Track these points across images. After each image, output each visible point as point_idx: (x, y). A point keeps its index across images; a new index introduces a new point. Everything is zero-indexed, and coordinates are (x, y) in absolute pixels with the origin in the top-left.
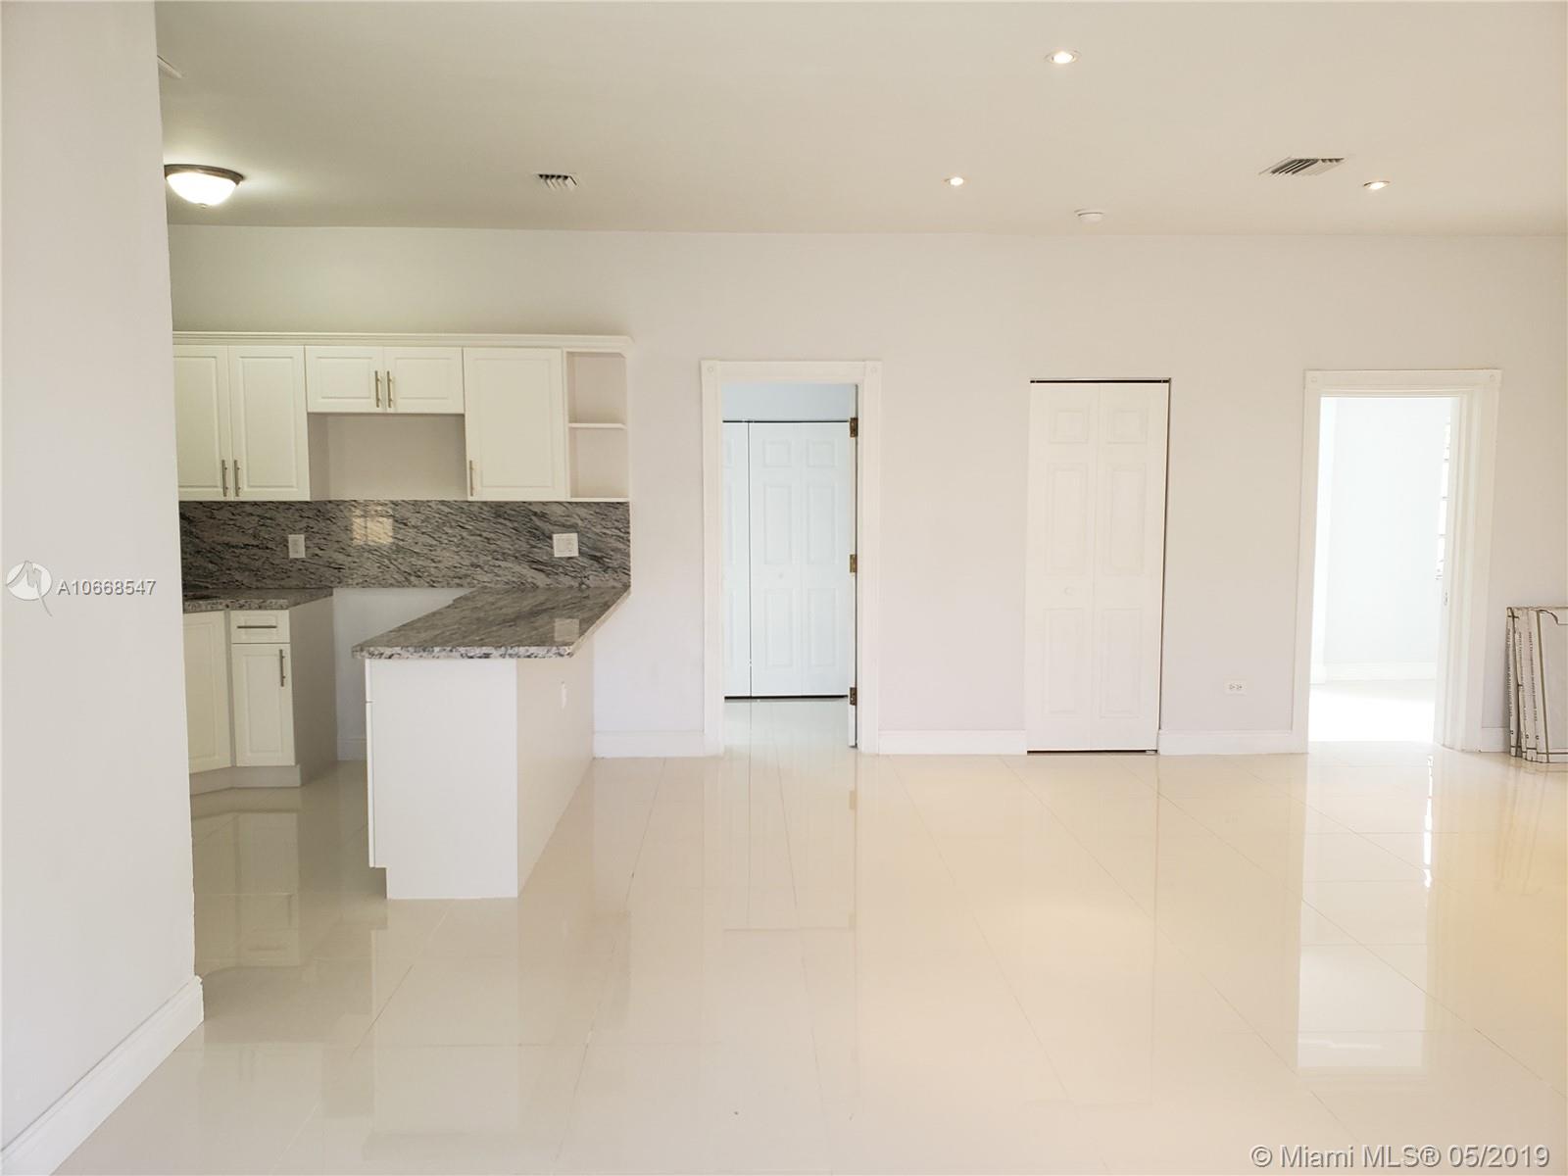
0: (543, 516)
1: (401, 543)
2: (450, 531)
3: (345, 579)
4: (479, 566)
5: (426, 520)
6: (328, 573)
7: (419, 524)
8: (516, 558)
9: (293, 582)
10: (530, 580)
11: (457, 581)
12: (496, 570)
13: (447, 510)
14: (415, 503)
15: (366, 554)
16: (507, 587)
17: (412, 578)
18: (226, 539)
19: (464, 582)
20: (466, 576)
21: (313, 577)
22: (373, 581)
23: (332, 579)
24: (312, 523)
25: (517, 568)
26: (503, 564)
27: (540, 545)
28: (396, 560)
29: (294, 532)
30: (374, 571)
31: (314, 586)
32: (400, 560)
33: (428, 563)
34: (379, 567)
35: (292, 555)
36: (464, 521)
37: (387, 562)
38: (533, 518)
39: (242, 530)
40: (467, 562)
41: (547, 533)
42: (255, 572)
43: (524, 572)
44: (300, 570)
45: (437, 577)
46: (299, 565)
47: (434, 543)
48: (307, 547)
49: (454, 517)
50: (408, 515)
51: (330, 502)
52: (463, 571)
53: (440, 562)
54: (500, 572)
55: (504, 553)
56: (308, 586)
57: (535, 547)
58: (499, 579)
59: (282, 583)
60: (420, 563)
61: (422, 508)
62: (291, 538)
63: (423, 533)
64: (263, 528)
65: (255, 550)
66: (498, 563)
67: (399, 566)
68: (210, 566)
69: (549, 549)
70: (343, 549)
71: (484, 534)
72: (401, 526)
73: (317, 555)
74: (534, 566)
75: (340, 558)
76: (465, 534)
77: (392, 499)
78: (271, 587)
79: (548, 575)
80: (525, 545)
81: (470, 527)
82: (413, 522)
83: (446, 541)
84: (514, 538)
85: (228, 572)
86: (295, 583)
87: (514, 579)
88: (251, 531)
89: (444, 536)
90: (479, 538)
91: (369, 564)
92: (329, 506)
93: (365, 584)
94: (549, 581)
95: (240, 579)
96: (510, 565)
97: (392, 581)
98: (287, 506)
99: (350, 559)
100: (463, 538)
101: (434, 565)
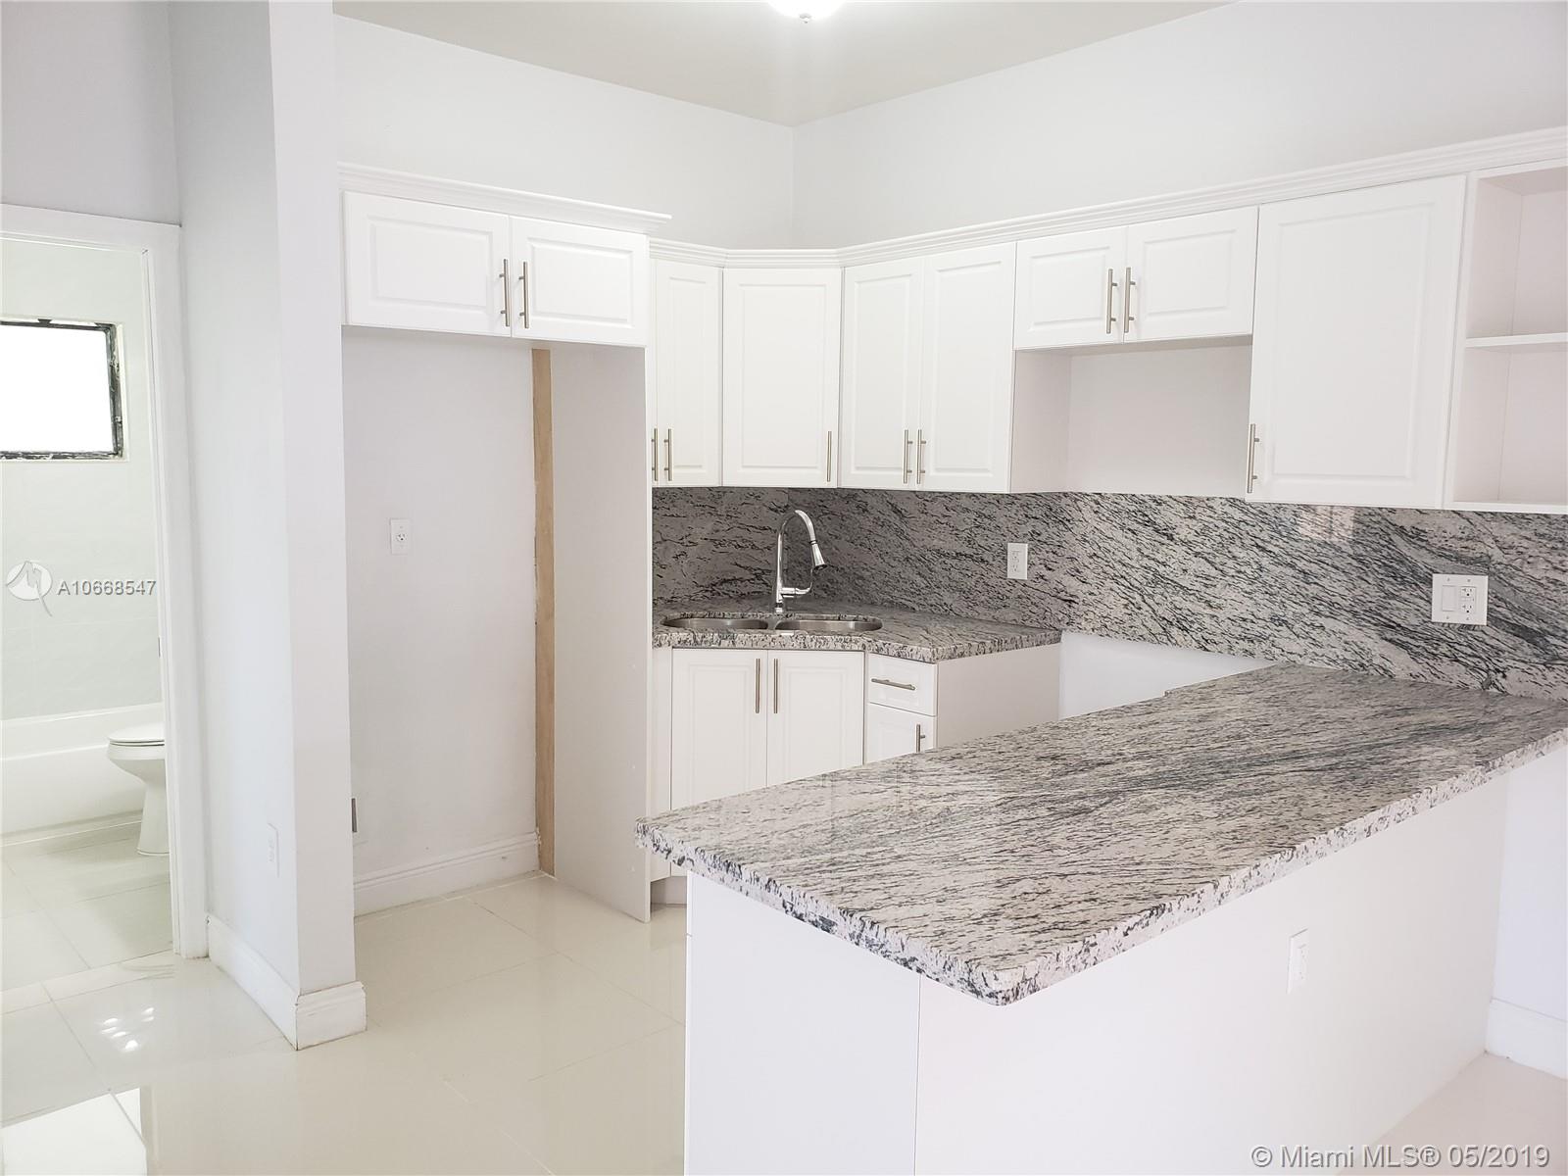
0: (1416, 536)
1: (1161, 569)
2: (1241, 554)
3: (1078, 620)
4: (1285, 622)
5: (1203, 532)
6: (1056, 606)
7: (1191, 537)
8: (1355, 614)
9: (1010, 616)
10: (1377, 661)
11: (1245, 645)
12: (1314, 634)
13: (1238, 515)
14: (1188, 501)
15: (1109, 583)
16: (1333, 667)
17: (1174, 631)
18: (939, 544)
19: (1257, 648)
20: (1261, 638)
21: (1035, 610)
22: (1116, 628)
23: (1060, 616)
24: (1040, 527)
25: (1355, 635)
26: (1329, 623)
27: (1404, 594)
28: (1151, 596)
29: (1016, 538)
30: (1119, 612)
31: (1035, 624)
32: (1158, 598)
33: (1200, 608)
34: (1126, 606)
35: (1010, 575)
36: (1267, 538)
37: (1138, 598)
38: (1396, 538)
39: (955, 532)
40: (1265, 614)
41: (1422, 571)
42: (966, 594)
43: (1369, 644)
44: (1019, 597)
45: (1214, 634)
46: (1018, 590)
47: (1214, 573)
48: (1031, 564)
49: (1248, 528)
50: (1176, 520)
51: (1065, 495)
52: (1257, 629)
53: (1219, 607)
54: (1322, 638)
55: (1332, 604)
56: (1027, 623)
57: (1394, 597)
58: (1317, 650)
59: (997, 614)
60: (1189, 605)
61: (1199, 510)
62: (1011, 547)
63: (1197, 554)
64: (980, 531)
65: (969, 563)
66: (1321, 620)
67: (1156, 608)
68: (919, 579)
69: (1422, 603)
70: (1078, 571)
71: (1300, 564)
72: (1165, 540)
73: (1042, 577)
74: (1389, 636)
75: (1073, 585)
76: (1265, 561)
77: (1152, 494)
78: (984, 618)
79: (1415, 656)
80: (1373, 591)
81: (1276, 550)
82: (1183, 533)
83: (1232, 572)
84: (1355, 575)
85: (936, 590)
86: (1012, 616)
87: (1348, 655)
88: (964, 535)
89: (1230, 563)
90: (1290, 571)
91: (1112, 599)
92: (1065, 501)
93: (1105, 628)
94: (1416, 668)
95: (949, 602)
96: (1342, 627)
97: (1145, 632)
98: (1010, 500)
99: (1085, 588)
100: (1261, 568)
101: (1209, 611)
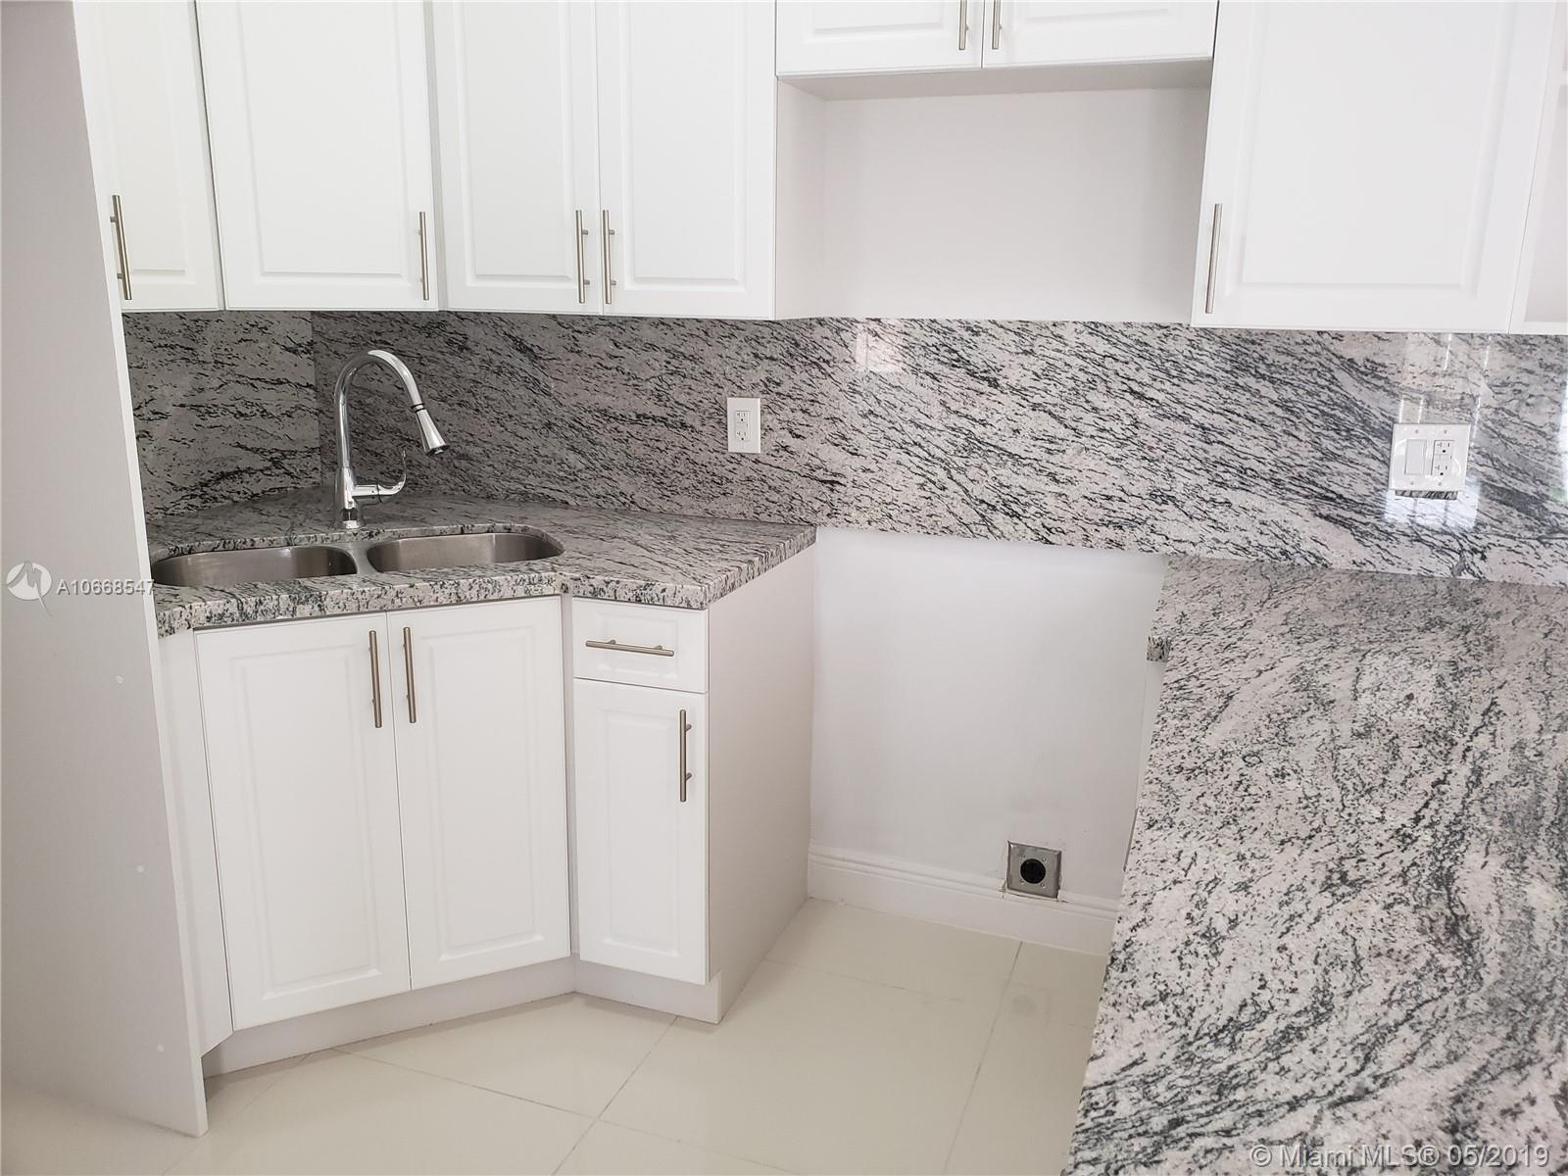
0: (1371, 372)
1: (978, 430)
2: (1106, 404)
3: (846, 509)
4: (1172, 498)
5: (1047, 374)
6: (809, 491)
7: (1027, 382)
8: (1277, 483)
9: (734, 507)
10: (1305, 547)
11: (1110, 533)
12: (1215, 514)
13: (1102, 347)
14: (1022, 329)
15: (894, 454)
16: (1242, 558)
17: (999, 519)
18: (605, 401)
19: (1128, 536)
20: (1135, 522)
21: (775, 497)
22: (906, 518)
23: (817, 505)
24: (779, 372)
25: (1275, 511)
26: (1238, 498)
27: (1350, 454)
28: (959, 469)
29: (740, 390)
30: (911, 494)
31: (776, 519)
32: (972, 472)
33: (1040, 483)
34: (922, 486)
35: (734, 446)
36: (1147, 380)
37: (942, 474)
38: (1342, 376)
39: (633, 382)
40: (1141, 487)
41: (1377, 421)
42: (659, 479)
43: (1296, 523)
44: (749, 479)
45: (1061, 519)
46: (745, 469)
47: (1062, 432)
48: (767, 430)
49: (1118, 366)
50: (1002, 358)
51: (821, 322)
52: (1128, 510)
53: (1069, 481)
54: (1228, 519)
55: (1243, 470)
56: (764, 517)
57: (1335, 457)
58: (1222, 536)
59: (712, 506)
60: (1021, 480)
61: (1040, 341)
62: (734, 405)
63: (1035, 407)
64: (676, 379)
65: (659, 430)
66: (1224, 494)
67: (970, 486)
68: (572, 457)
69: (1374, 464)
70: (844, 438)
71: (1197, 416)
72: (984, 387)
73: (785, 448)
74: (1324, 511)
75: (836, 459)
76: (1144, 413)
77: (964, 318)
78: (690, 512)
79: (1361, 537)
80: (1304, 450)
81: (1161, 397)
82: (1013, 376)
83: (1092, 431)
84: (1278, 429)
85: (605, 473)
86: (738, 507)
87: (1264, 541)
88: (649, 386)
89: (1089, 418)
90: (1182, 427)
91: (899, 476)
92: (819, 332)
93: (887, 520)
94: (1361, 553)
95: (629, 490)
96: (1256, 502)
97: (952, 521)
98: (727, 331)
99: (857, 462)
100: (1136, 424)
101: (1054, 487)
